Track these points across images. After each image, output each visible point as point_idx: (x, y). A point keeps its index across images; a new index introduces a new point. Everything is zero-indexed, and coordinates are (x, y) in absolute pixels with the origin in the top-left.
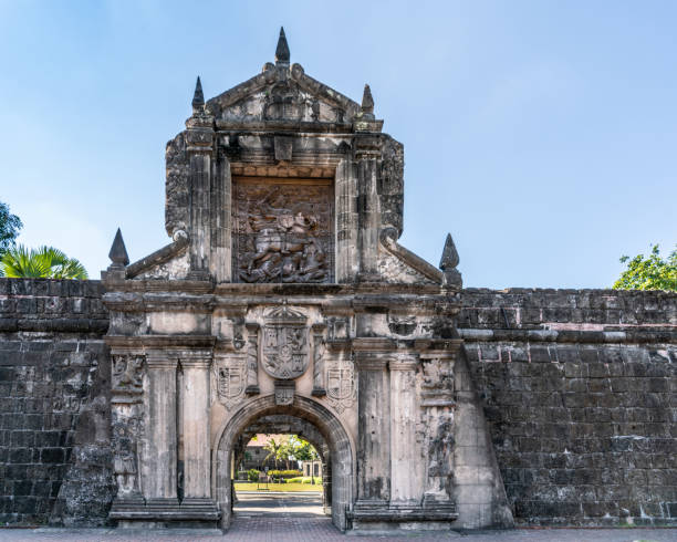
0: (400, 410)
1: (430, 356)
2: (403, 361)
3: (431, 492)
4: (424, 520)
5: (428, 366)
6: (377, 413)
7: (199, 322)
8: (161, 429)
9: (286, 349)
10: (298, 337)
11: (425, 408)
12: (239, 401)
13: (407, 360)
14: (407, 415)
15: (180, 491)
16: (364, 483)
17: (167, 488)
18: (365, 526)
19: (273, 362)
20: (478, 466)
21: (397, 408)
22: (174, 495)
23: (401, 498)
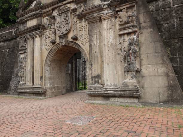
0: (107, 39)
1: (121, 8)
2: (106, 14)
3: (126, 81)
4: (120, 96)
5: (120, 13)
6: (97, 42)
7: (38, 21)
8: (29, 60)
9: (63, 23)
10: (67, 16)
11: (120, 35)
12: (50, 47)
13: (108, 13)
14: (111, 41)
15: (33, 82)
16: (92, 77)
17: (30, 81)
18: (93, 98)
19: (59, 29)
20: (157, 64)
21: (106, 38)
22: (32, 84)
23: (109, 84)
